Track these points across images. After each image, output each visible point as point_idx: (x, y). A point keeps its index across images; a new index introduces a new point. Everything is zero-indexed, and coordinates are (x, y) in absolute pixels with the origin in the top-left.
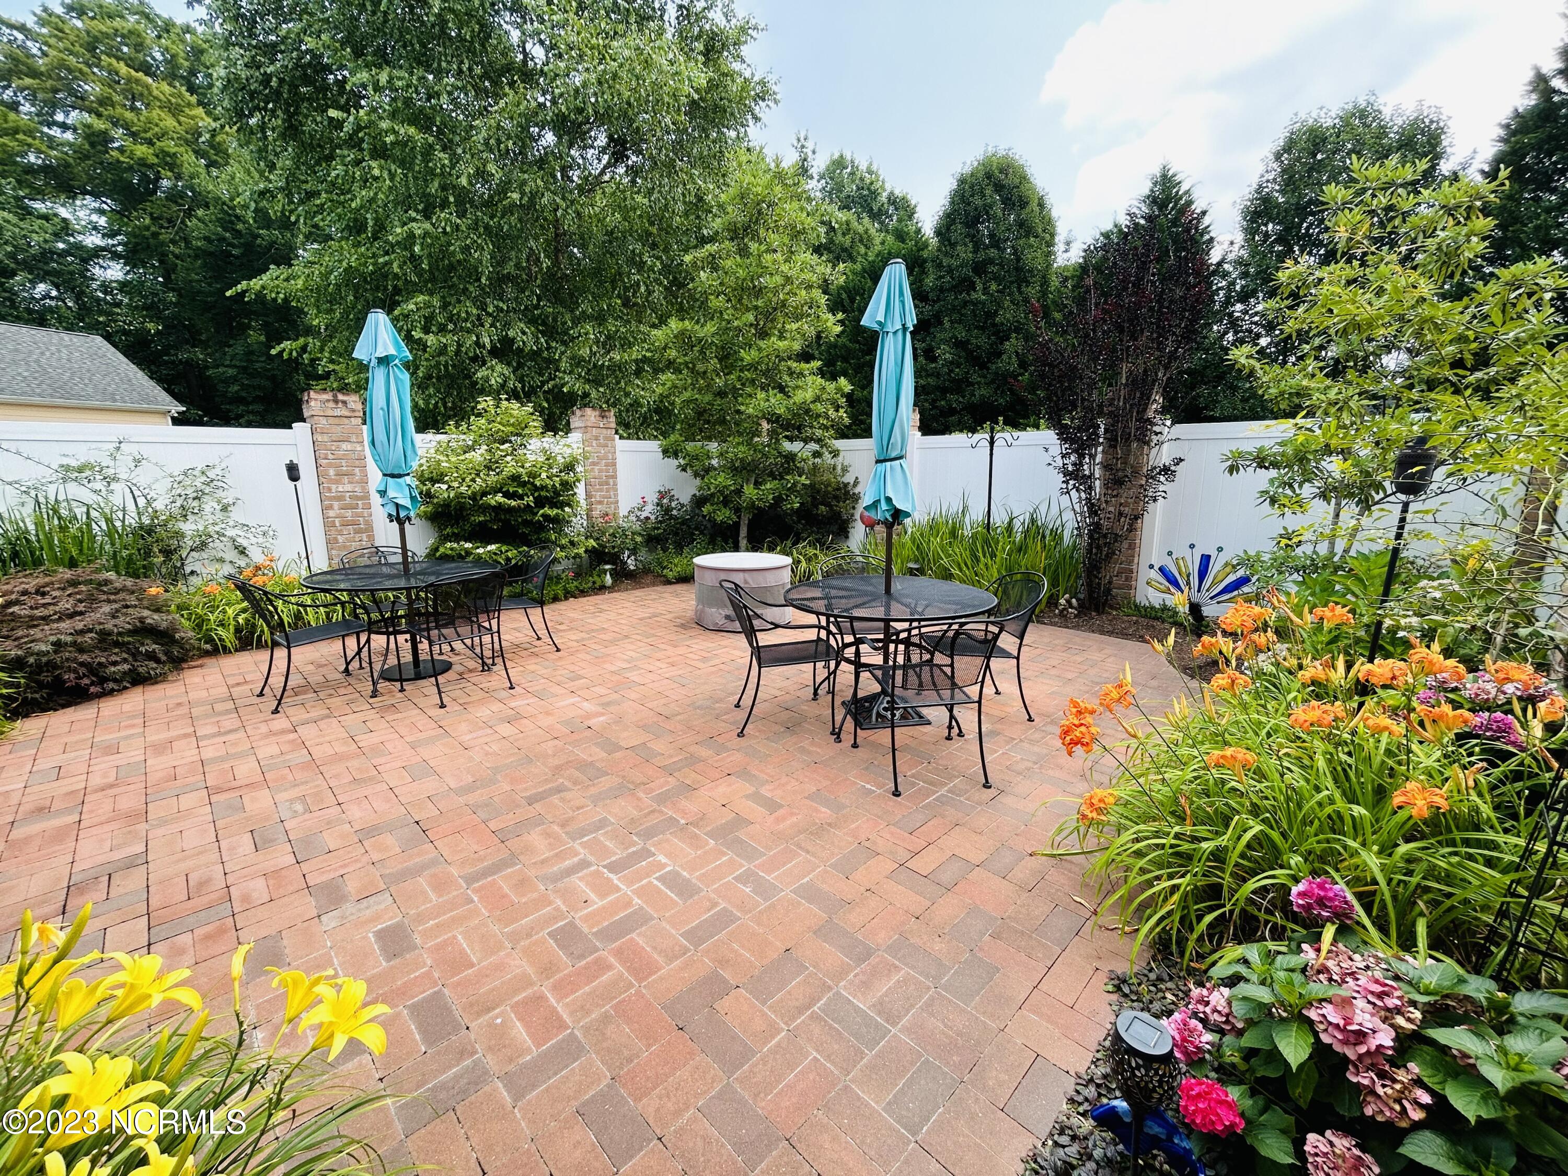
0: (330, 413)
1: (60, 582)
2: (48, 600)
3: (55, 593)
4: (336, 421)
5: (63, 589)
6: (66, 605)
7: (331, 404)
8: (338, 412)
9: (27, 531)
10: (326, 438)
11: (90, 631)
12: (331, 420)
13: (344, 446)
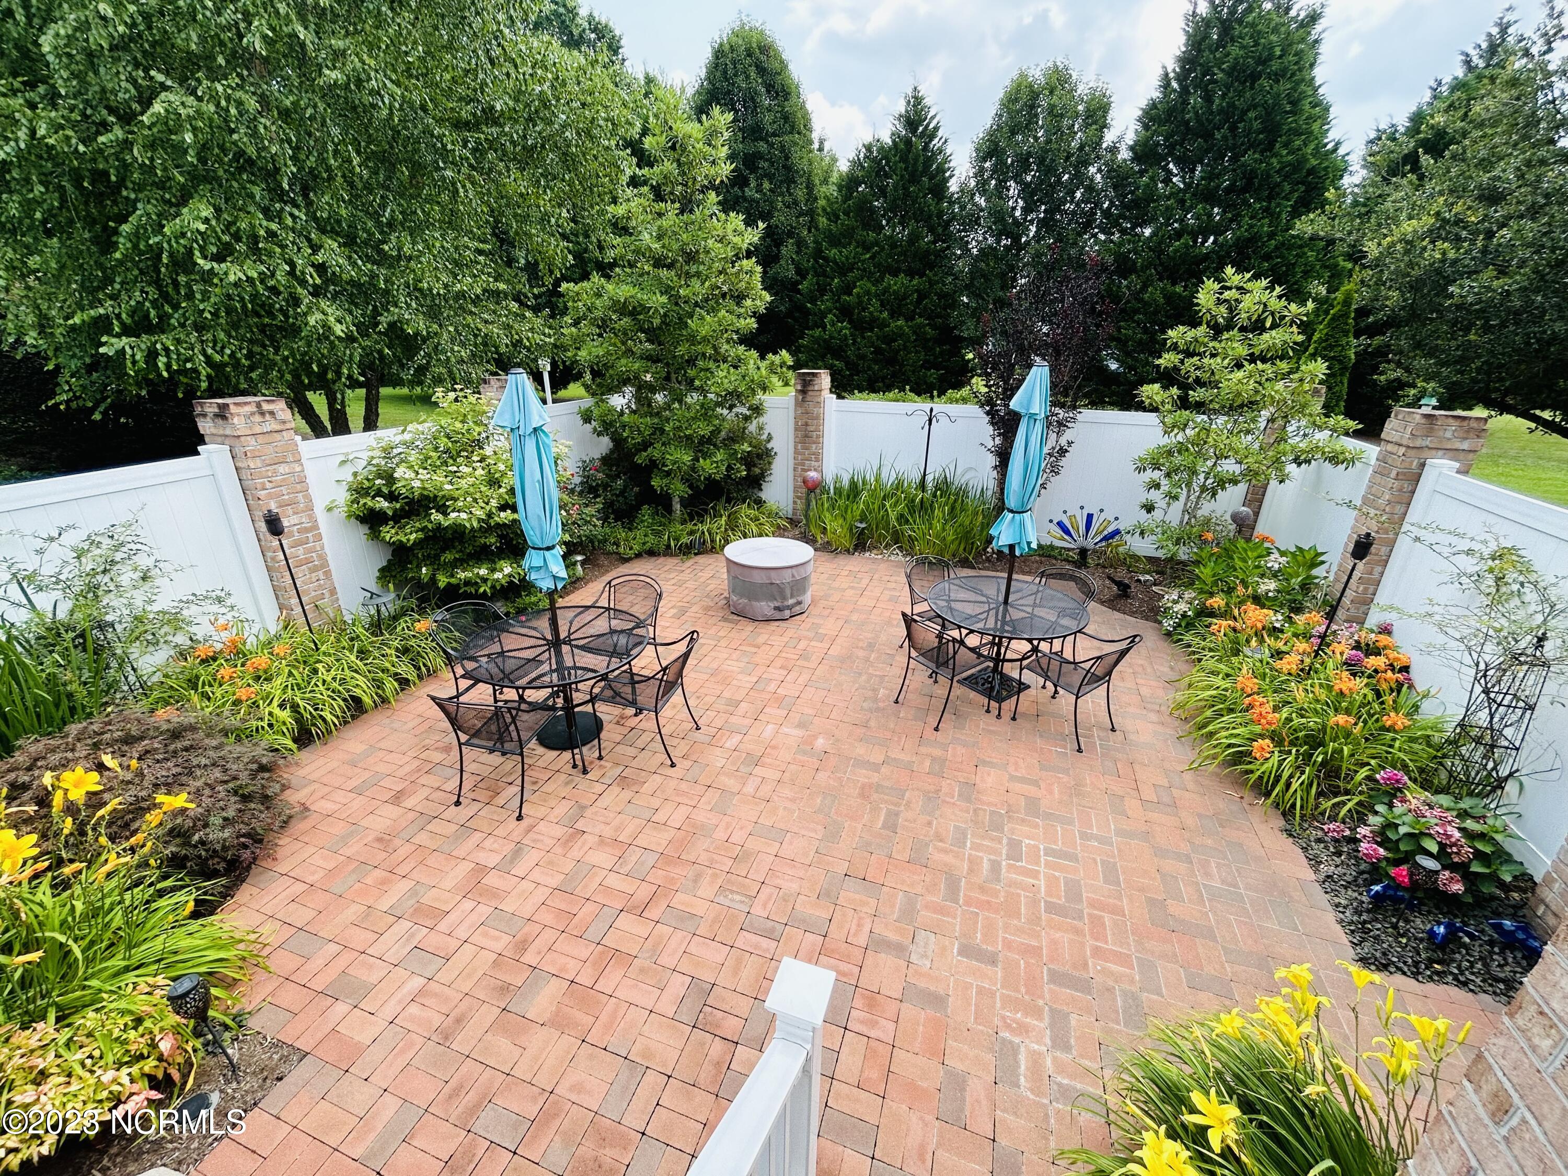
0: (258, 430)
4: (267, 438)
7: (258, 418)
8: (267, 427)
10: (258, 463)
12: (261, 439)
13: (283, 469)
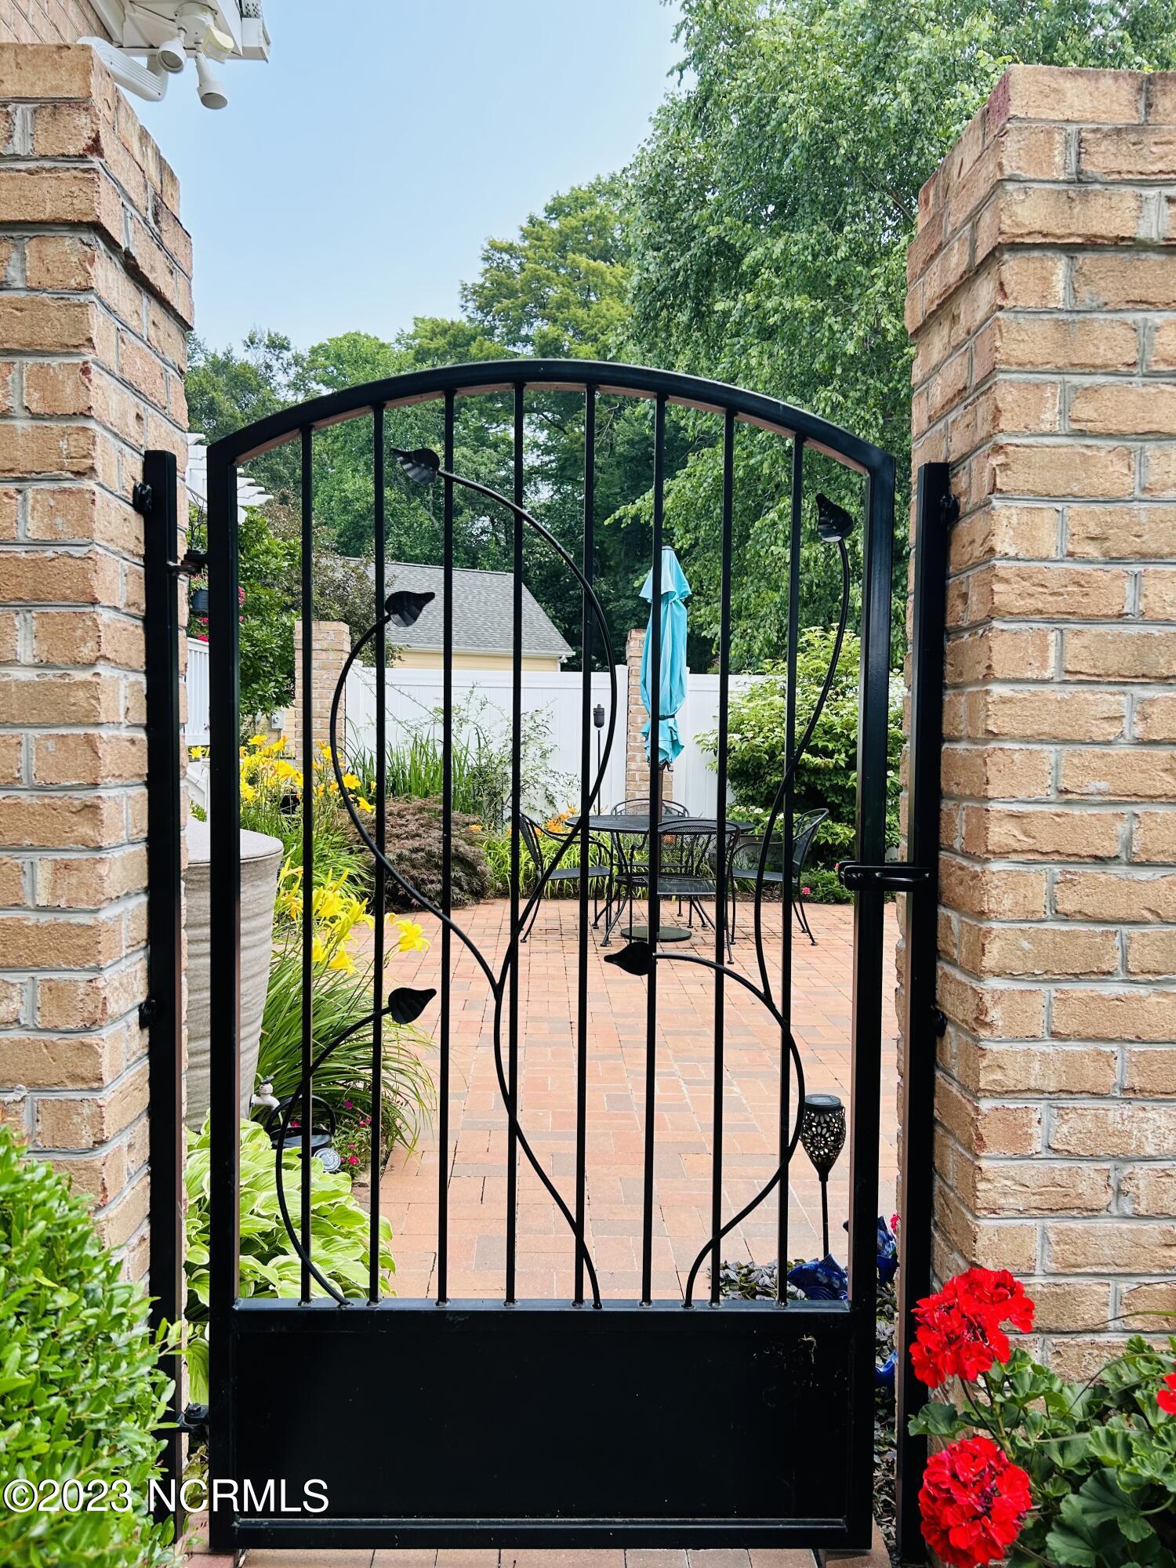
1: (413, 808)
2: (403, 822)
3: (408, 817)
5: (415, 814)
6: (412, 827)
9: (404, 767)
11: (422, 850)
